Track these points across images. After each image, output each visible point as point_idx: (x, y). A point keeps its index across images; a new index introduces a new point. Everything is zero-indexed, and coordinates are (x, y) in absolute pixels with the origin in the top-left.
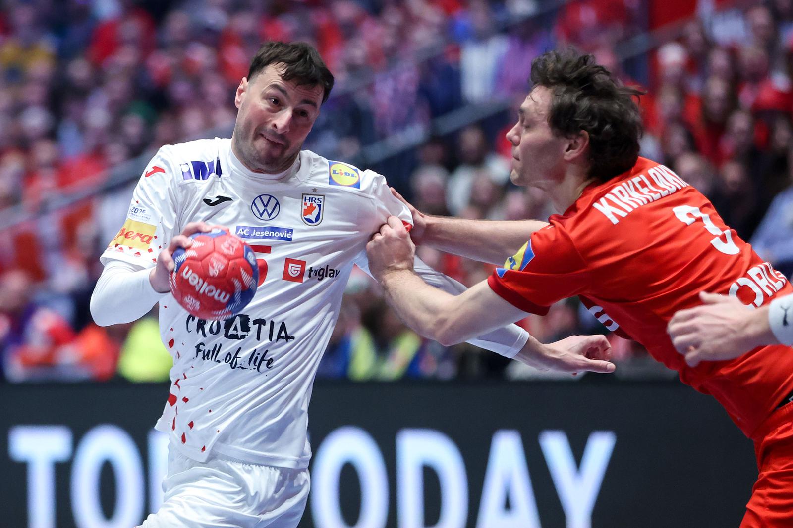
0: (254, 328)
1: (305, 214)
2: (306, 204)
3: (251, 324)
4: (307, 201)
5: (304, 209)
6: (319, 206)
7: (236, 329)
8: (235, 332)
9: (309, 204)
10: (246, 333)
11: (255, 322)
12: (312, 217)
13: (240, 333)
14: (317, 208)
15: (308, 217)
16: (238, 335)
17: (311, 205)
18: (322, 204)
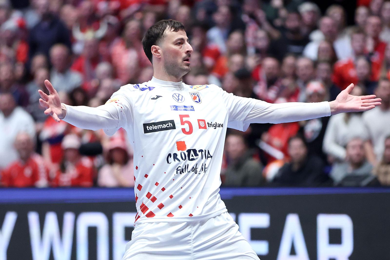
0: (200, 154)
1: (194, 100)
2: (192, 96)
3: (198, 152)
4: (192, 95)
5: (193, 98)
6: (198, 96)
7: (192, 156)
8: (193, 157)
9: (194, 96)
10: (197, 157)
11: (199, 151)
12: (197, 100)
13: (195, 157)
14: (197, 97)
15: (196, 100)
16: (194, 158)
17: (195, 96)
18: (198, 95)
